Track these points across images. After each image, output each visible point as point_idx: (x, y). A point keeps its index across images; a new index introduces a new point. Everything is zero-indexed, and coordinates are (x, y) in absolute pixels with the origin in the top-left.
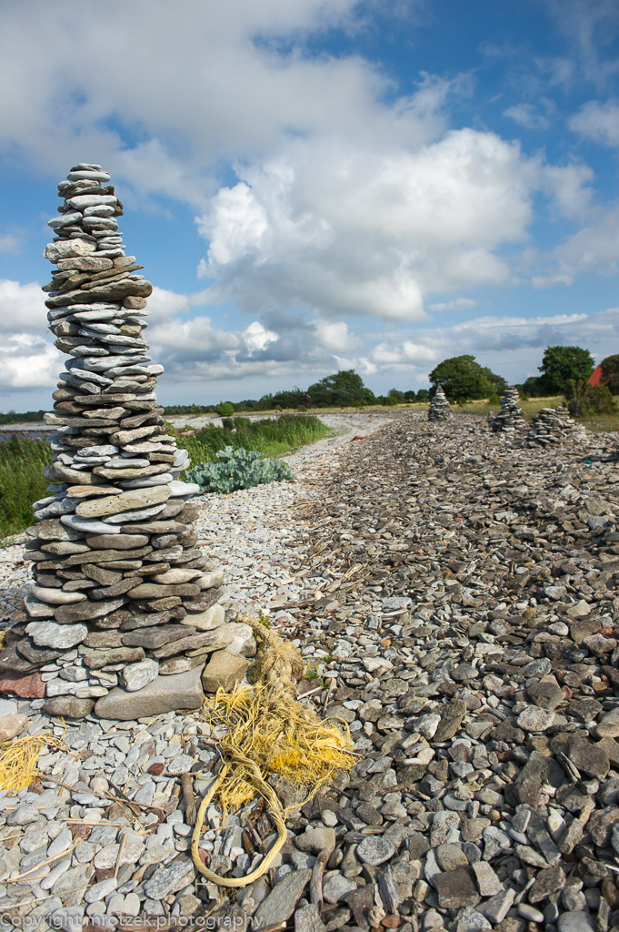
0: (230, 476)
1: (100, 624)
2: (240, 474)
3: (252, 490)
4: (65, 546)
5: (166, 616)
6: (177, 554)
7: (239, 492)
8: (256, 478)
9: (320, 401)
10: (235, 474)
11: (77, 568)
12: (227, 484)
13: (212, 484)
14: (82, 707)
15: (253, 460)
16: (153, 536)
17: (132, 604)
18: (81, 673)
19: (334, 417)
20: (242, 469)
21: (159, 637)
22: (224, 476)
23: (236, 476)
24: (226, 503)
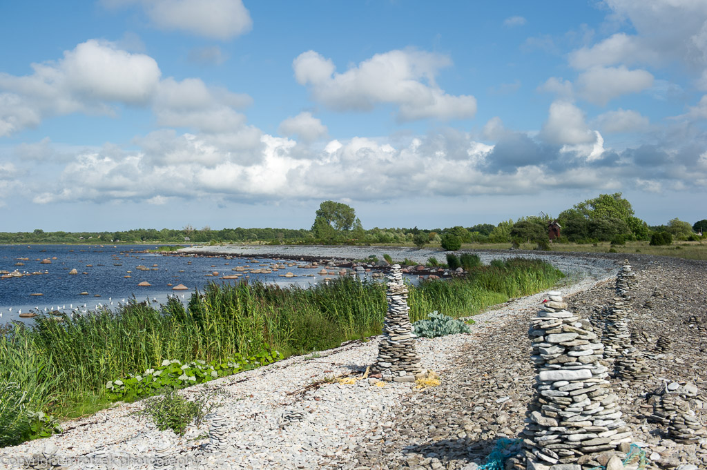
0: (434, 329)
1: (395, 363)
2: (439, 328)
3: (445, 337)
4: (388, 346)
5: (408, 363)
6: (411, 350)
7: (438, 337)
8: (448, 331)
9: (573, 232)
10: (437, 328)
11: (390, 351)
12: (432, 333)
13: (423, 332)
14: (391, 379)
15: (447, 321)
16: (406, 345)
17: (401, 360)
18: (390, 373)
19: (576, 260)
20: (440, 325)
21: (407, 366)
22: (431, 328)
23: (437, 330)
24: (429, 343)
